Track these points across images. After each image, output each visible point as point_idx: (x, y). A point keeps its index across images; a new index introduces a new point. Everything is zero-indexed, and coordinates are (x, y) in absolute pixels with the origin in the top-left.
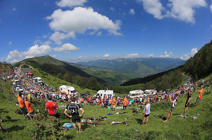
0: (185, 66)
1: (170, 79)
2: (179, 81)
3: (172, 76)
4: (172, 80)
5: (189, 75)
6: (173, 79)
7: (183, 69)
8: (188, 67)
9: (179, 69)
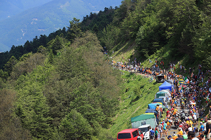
0: (133, 16)
1: (31, 100)
2: (99, 111)
3: (41, 81)
4: (47, 108)
5: (164, 65)
6: (51, 102)
7: (118, 30)
8: (153, 20)
9: (90, 34)
